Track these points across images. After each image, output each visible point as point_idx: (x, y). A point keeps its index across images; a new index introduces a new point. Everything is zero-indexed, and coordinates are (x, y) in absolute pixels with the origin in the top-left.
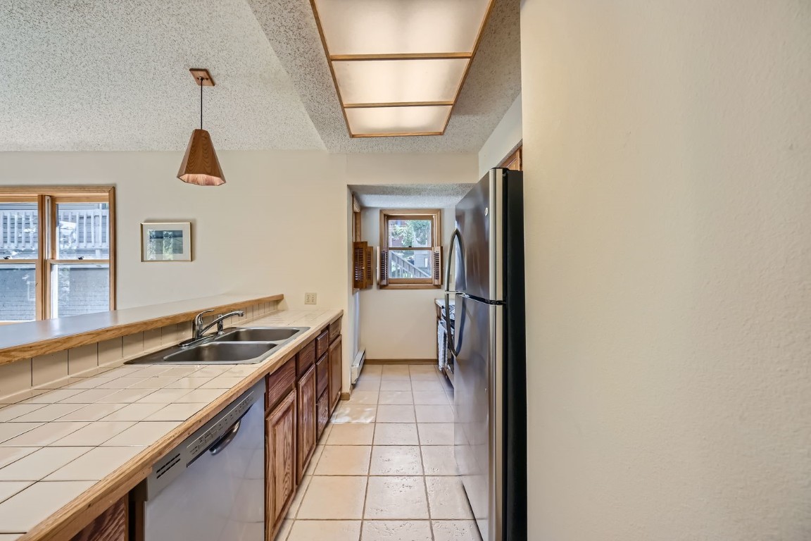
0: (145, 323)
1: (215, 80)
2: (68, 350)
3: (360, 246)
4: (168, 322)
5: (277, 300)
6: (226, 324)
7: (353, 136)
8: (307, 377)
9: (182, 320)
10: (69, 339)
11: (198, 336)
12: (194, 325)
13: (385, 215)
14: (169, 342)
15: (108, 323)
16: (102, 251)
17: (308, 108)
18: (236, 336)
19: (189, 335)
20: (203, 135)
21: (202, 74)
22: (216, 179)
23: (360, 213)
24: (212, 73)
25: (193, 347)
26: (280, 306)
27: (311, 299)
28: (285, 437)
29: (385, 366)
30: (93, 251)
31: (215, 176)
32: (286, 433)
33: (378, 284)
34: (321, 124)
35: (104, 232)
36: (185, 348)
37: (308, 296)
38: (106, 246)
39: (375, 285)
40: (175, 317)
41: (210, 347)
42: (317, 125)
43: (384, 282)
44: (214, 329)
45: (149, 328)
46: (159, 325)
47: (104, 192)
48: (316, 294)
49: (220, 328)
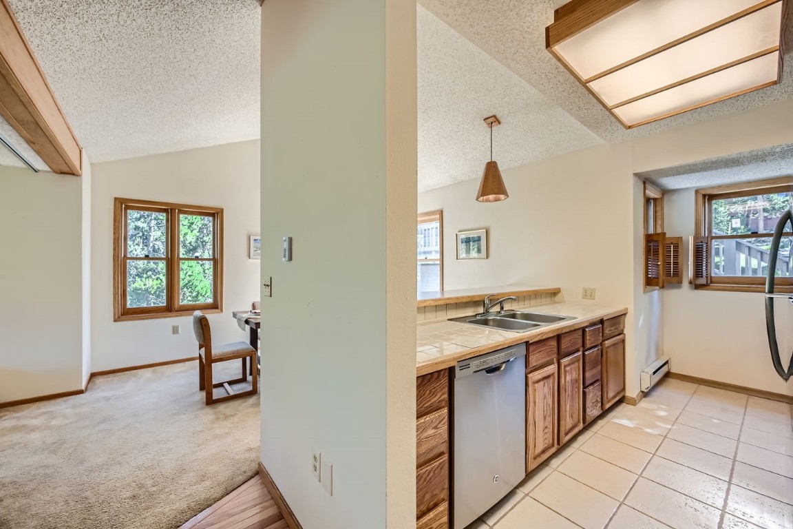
0: (457, 298)
1: (501, 120)
2: (425, 307)
3: (655, 238)
4: (468, 300)
5: (554, 293)
6: (507, 307)
7: (630, 127)
8: (572, 359)
9: (478, 299)
10: (425, 301)
11: (487, 312)
12: (484, 304)
13: (704, 196)
14: (470, 312)
15: (439, 296)
16: (436, 252)
17: (578, 117)
18: (514, 316)
19: (481, 310)
20: (492, 165)
21: (491, 120)
22: (502, 197)
23: (662, 199)
24: (498, 116)
25: (483, 318)
26: (558, 298)
27: (589, 294)
28: (545, 398)
29: (701, 386)
30: (430, 252)
31: (501, 194)
32: (545, 394)
33: (691, 283)
34: (594, 125)
35: (437, 239)
36: (478, 318)
37: (585, 291)
38: (438, 248)
39: (685, 283)
40: (473, 297)
41: (493, 320)
42: (590, 126)
43: (702, 281)
44: (497, 308)
45: (460, 301)
46: (464, 301)
47: (436, 214)
48: (595, 289)
49: (502, 308)
